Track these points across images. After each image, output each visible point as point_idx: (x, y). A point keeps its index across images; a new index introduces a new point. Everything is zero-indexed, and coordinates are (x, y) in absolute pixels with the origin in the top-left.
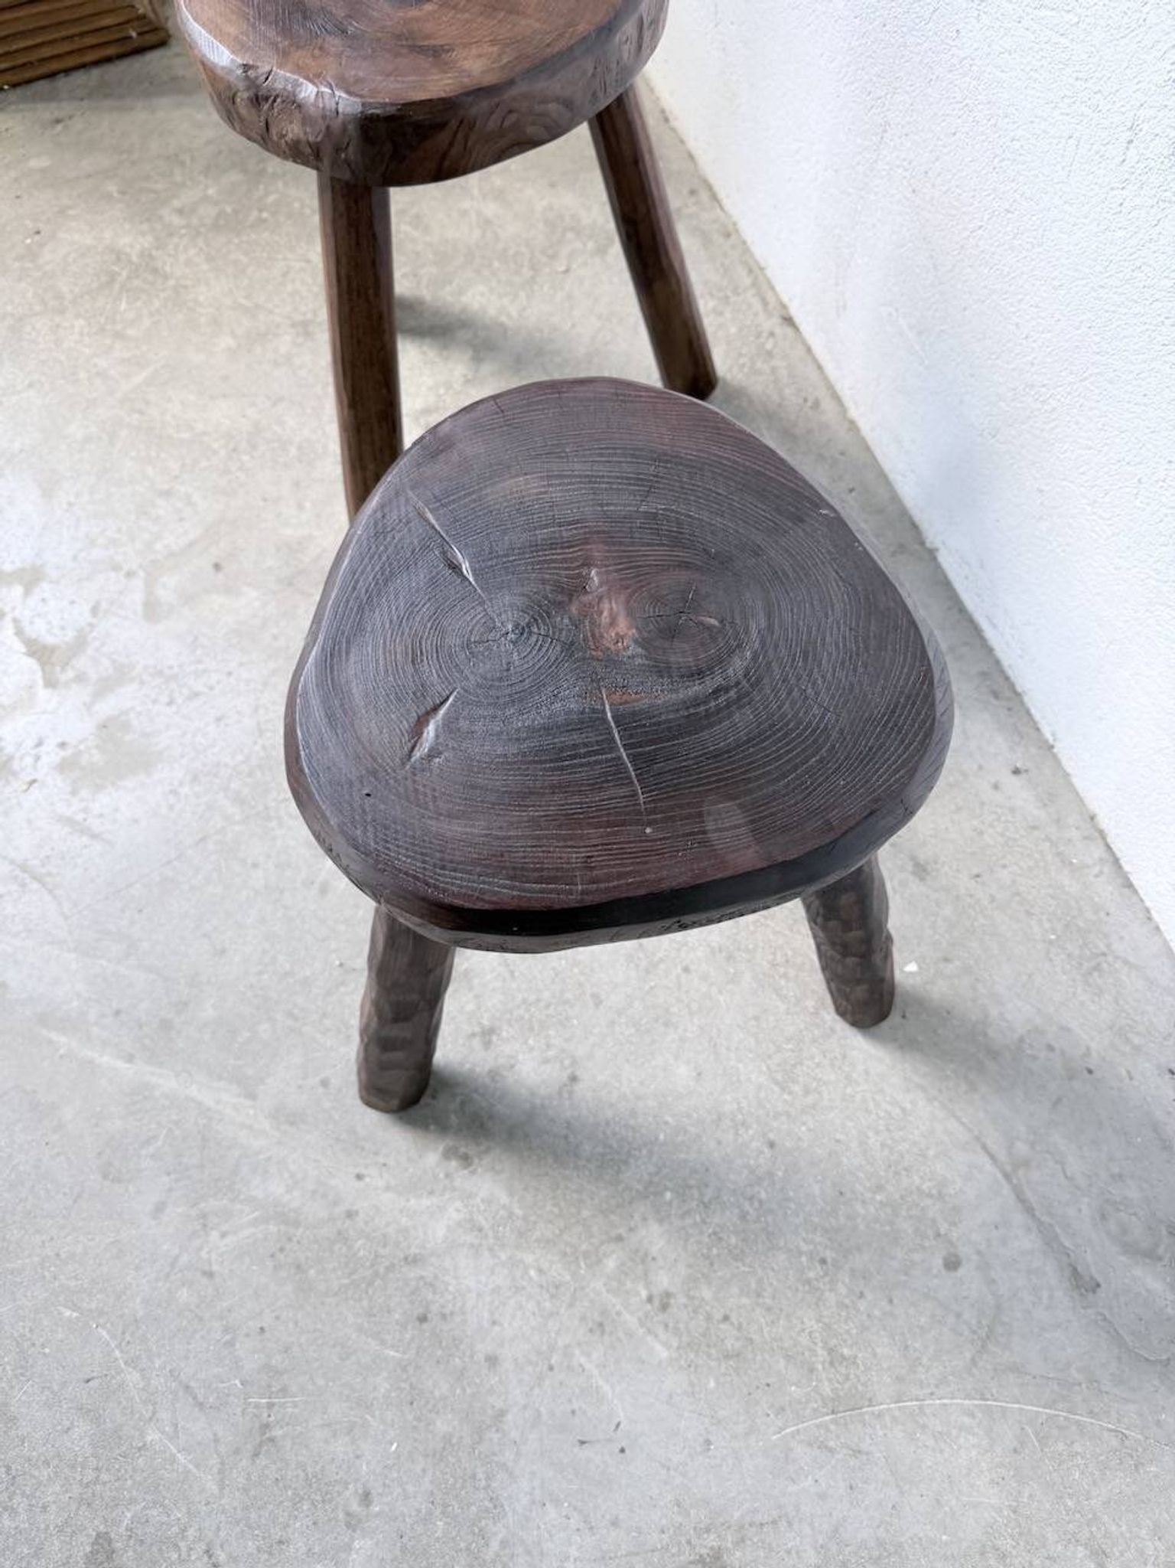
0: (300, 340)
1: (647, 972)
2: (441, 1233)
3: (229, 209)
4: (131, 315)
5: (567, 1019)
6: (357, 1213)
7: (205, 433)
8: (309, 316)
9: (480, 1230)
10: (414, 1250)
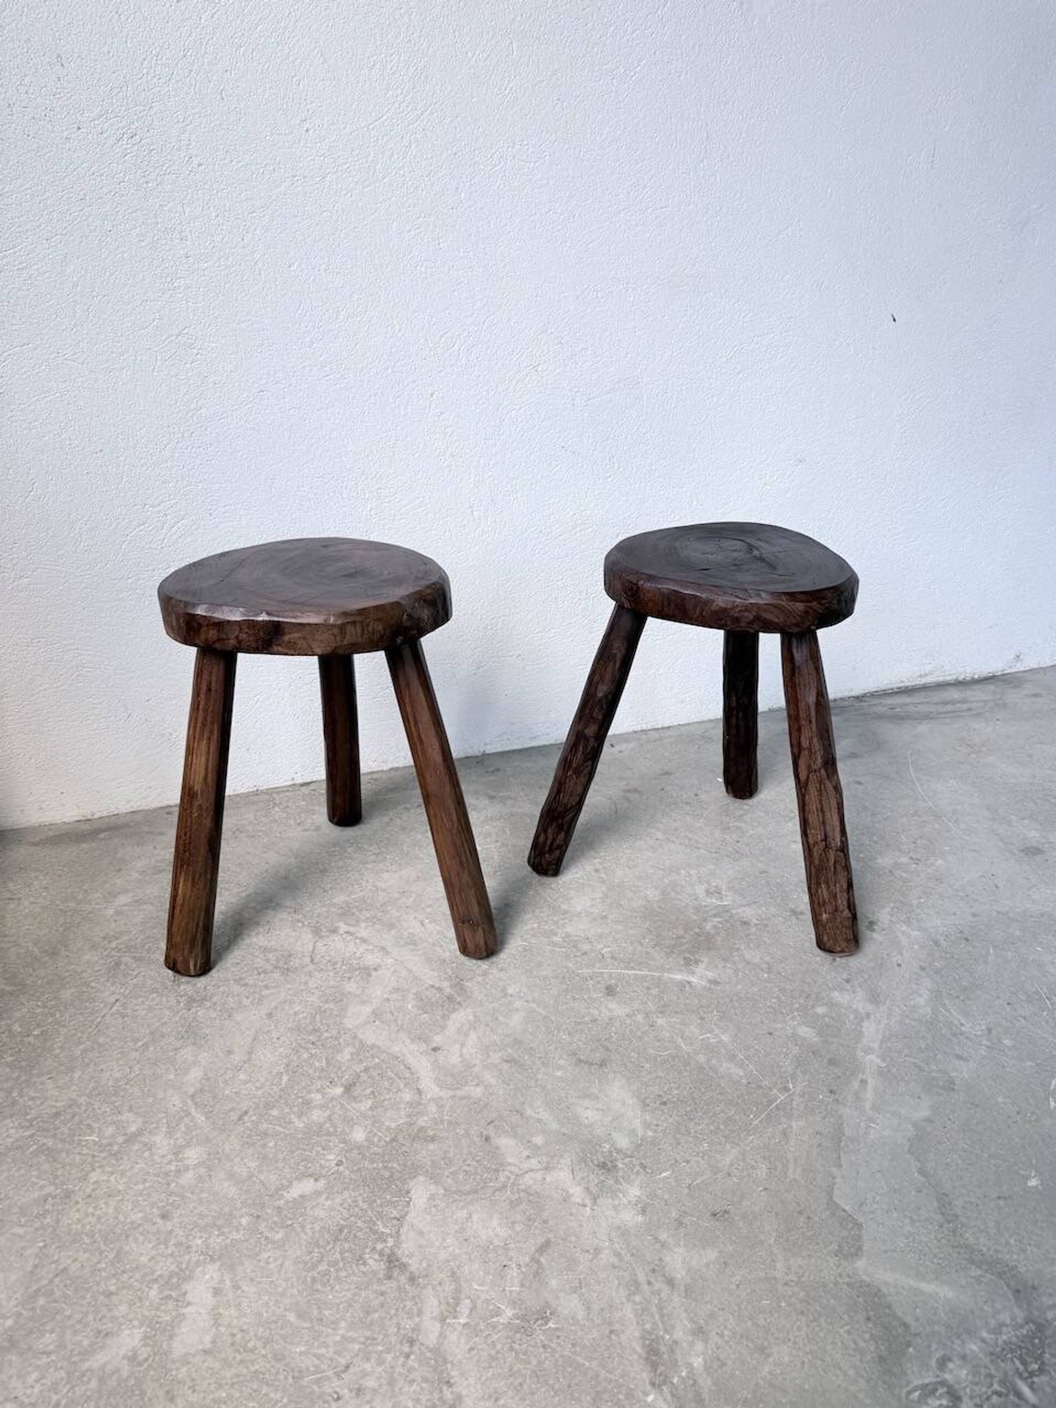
6: (921, 966)
10: (931, 943)
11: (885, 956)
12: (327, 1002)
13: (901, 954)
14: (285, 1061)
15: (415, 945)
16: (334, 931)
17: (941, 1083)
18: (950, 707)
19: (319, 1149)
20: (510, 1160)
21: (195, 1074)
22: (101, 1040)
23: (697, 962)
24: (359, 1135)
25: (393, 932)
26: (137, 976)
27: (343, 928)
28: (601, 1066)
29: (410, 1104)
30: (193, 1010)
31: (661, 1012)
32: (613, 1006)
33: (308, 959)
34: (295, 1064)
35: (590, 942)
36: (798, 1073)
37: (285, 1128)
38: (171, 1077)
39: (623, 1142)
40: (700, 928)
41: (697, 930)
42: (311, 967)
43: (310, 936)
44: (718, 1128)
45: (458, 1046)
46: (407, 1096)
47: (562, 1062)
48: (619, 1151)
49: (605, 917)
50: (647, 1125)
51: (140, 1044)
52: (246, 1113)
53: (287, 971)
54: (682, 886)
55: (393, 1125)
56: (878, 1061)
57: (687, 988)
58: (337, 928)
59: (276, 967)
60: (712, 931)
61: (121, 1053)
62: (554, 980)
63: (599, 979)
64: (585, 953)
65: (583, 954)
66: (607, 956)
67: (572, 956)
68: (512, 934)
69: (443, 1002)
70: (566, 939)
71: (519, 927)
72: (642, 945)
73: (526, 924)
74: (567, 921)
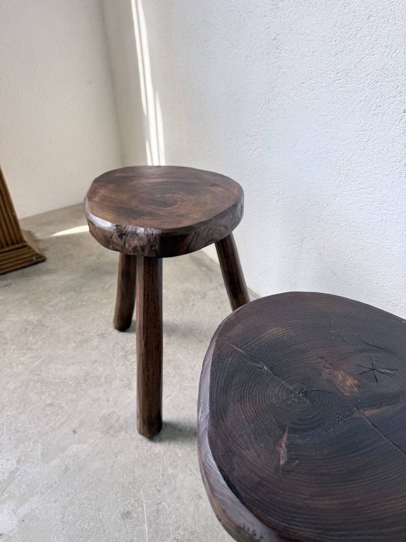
0: (101, 340)
3: (70, 303)
4: (33, 341)
7: (65, 379)
8: (104, 331)
14: (68, 377)
21: (60, 352)
22: (80, 320)
24: (23, 417)
29: (40, 431)
30: (97, 337)
32: (112, 519)
35: (171, 493)
38: (60, 346)
45: (77, 441)
46: (45, 429)
51: (78, 330)
52: (39, 375)
55: (27, 429)
62: (131, 478)
63: (136, 505)
64: (159, 491)
65: (158, 490)
66: (160, 507)
67: (155, 483)
68: (169, 444)
69: (109, 425)
70: (171, 476)
71: (177, 446)
72: (176, 529)
73: (180, 449)
74: (189, 472)
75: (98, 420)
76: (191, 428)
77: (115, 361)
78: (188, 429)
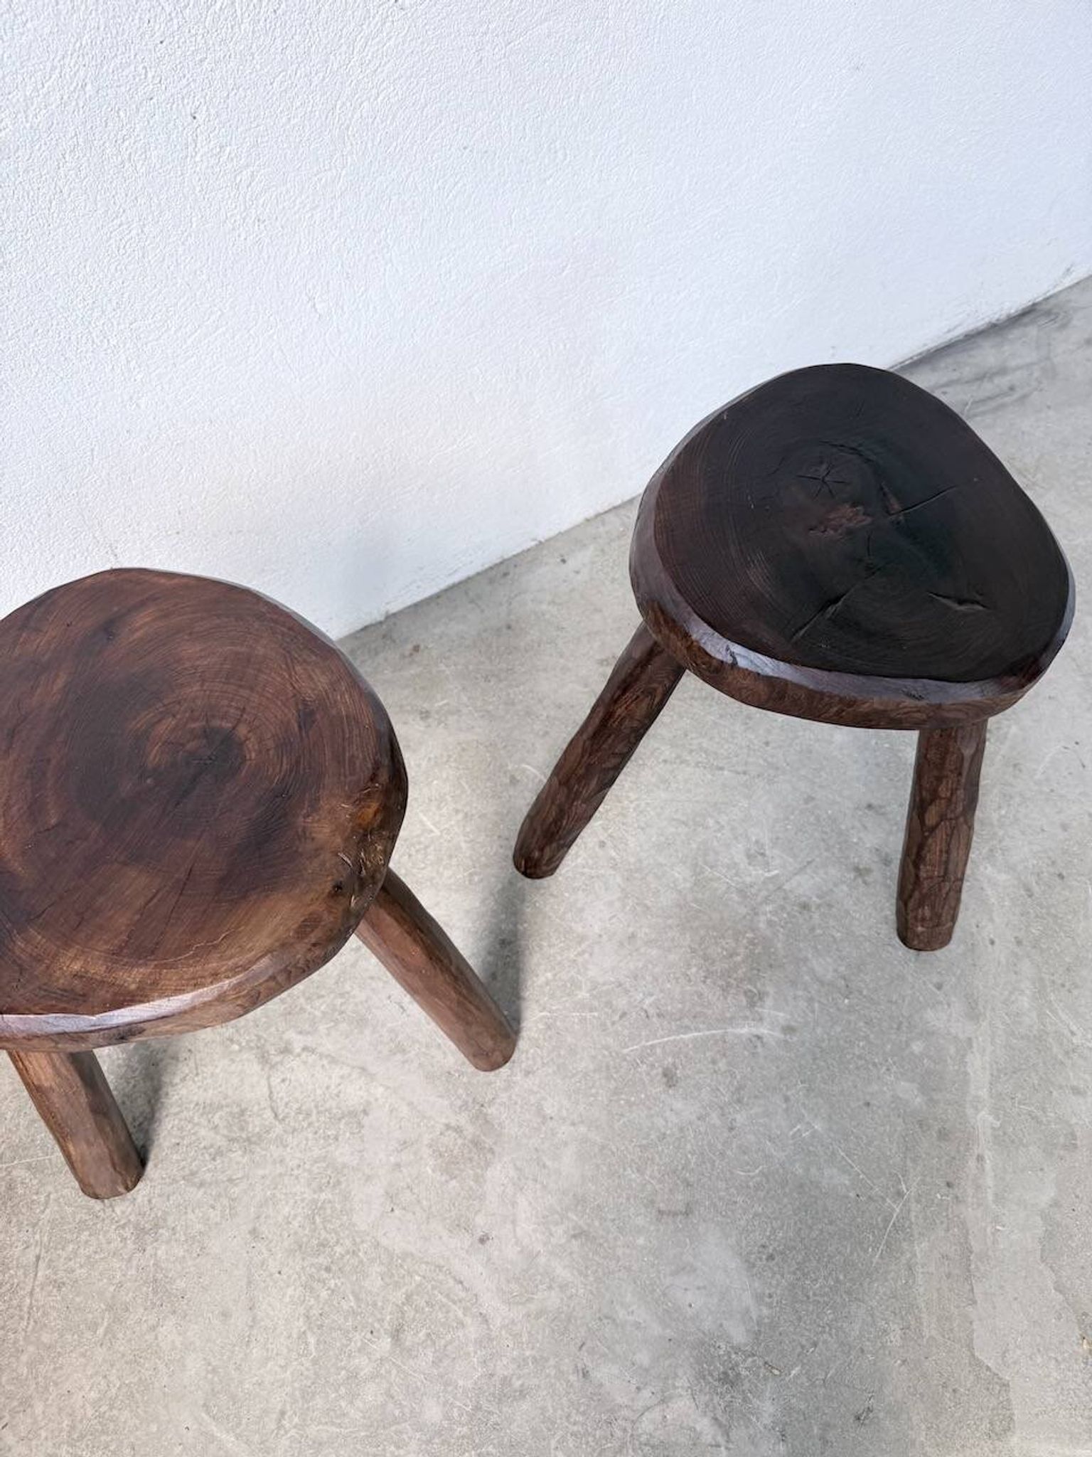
0: (166, 1235)
1: (777, 769)
2: (1003, 877)
5: (829, 817)
6: (1016, 938)
7: (308, 1318)
9: (991, 850)
10: (1023, 892)
11: (974, 930)
12: (321, 1190)
13: (991, 920)
14: (302, 1310)
15: (404, 1051)
16: (286, 1050)
17: (1062, 1140)
18: (988, 388)
19: (393, 1448)
20: (619, 1400)
21: (194, 1365)
22: (46, 1338)
23: (762, 996)
24: (433, 1413)
25: (367, 1032)
26: (47, 1203)
27: (298, 1042)
28: (687, 1214)
29: (479, 1343)
30: (149, 1249)
31: (739, 1101)
32: (678, 1105)
33: (268, 1114)
34: (315, 1312)
35: (627, 991)
36: (909, 1163)
37: (340, 1426)
38: (165, 1380)
39: (739, 1335)
40: (753, 931)
41: (749, 935)
42: (279, 1129)
43: (256, 1067)
44: (837, 1281)
45: (509, 1226)
46: (473, 1330)
47: (640, 1221)
48: (737, 1350)
49: (633, 937)
50: (759, 1298)
51: (101, 1331)
52: (283, 1413)
53: (249, 1143)
54: (717, 853)
55: (469, 1384)
56: (991, 1118)
57: (760, 1050)
58: (288, 1043)
59: (232, 1140)
60: (768, 933)
61: (83, 1355)
62: (597, 1076)
63: (651, 1059)
64: (624, 1015)
65: (621, 1017)
66: (652, 1011)
67: (609, 1024)
68: (524, 999)
69: (470, 1152)
70: (595, 992)
71: (529, 983)
72: (690, 981)
73: (537, 976)
74: (586, 956)
75: (454, 1183)
76: (490, 953)
77: (261, 1172)
78: (490, 958)
